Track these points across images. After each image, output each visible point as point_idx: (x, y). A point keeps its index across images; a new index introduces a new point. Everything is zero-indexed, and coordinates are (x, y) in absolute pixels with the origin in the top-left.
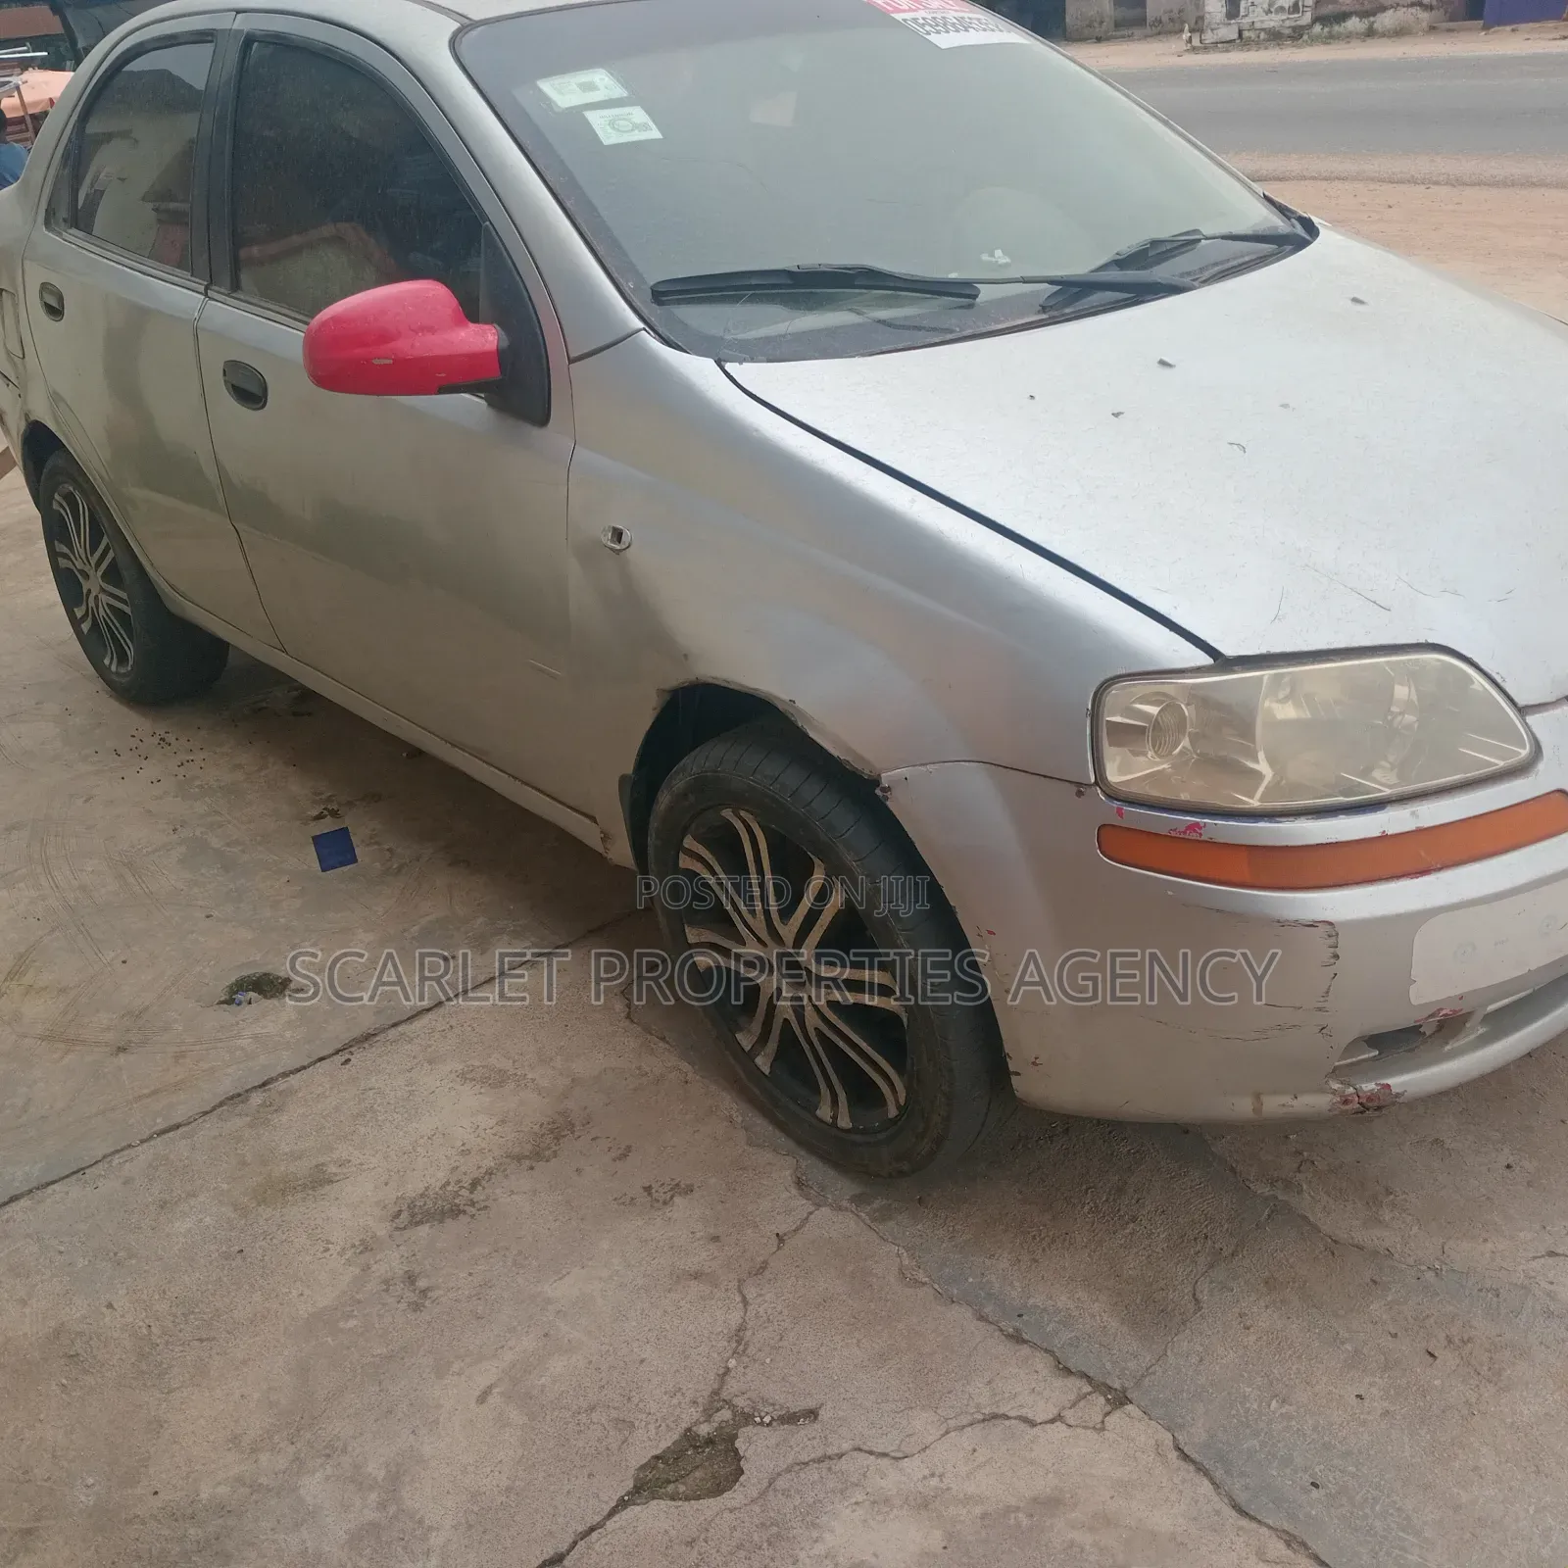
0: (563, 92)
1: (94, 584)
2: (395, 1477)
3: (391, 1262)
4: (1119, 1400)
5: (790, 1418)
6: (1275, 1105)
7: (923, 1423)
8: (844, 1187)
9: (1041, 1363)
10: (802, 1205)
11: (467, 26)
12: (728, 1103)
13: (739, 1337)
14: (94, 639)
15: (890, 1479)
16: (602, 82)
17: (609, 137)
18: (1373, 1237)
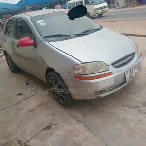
0: (39, 22)
1: (10, 63)
2: (25, 130)
3: (27, 115)
4: (81, 122)
5: (55, 125)
6: (91, 98)
7: (65, 124)
8: (63, 107)
9: (75, 119)
10: (59, 109)
11: (32, 17)
12: (55, 102)
13: (52, 119)
14: (10, 68)
15: (62, 128)
16: (42, 21)
17: (42, 25)
18: (103, 109)
